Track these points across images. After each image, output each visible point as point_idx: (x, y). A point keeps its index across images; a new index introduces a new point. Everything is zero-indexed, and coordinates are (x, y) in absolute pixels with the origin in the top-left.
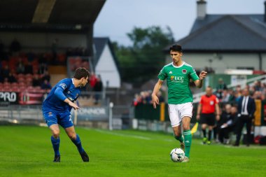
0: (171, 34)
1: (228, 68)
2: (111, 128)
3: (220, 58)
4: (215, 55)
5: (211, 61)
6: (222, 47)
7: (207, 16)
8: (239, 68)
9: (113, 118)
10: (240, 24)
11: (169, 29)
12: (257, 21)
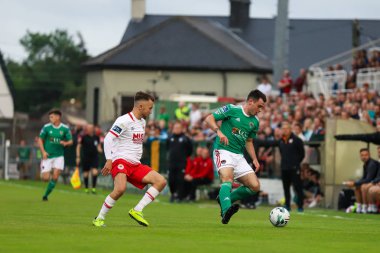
0: (81, 45)
1: (179, 93)
2: (7, 177)
3: (167, 78)
4: (159, 73)
5: (155, 82)
6: (170, 62)
7: (147, 17)
8: (193, 93)
9: (10, 162)
10: (195, 30)
11: (80, 36)
12: (219, 26)
